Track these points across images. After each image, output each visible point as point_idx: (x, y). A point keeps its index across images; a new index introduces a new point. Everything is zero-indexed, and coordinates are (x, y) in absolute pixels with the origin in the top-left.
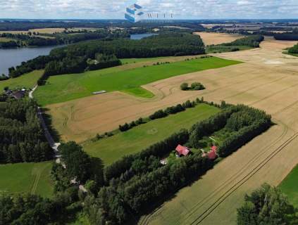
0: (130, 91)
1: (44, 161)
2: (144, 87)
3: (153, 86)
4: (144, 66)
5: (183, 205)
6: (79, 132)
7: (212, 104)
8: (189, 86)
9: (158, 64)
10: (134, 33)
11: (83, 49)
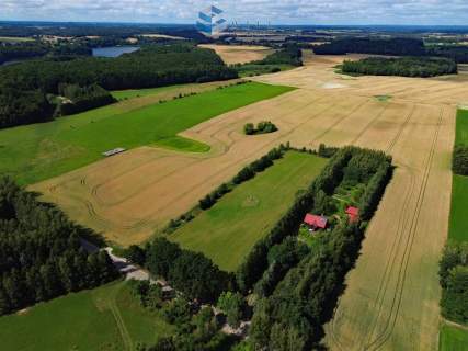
0: (165, 144)
1: (106, 282)
2: (183, 135)
3: (198, 132)
4: (161, 102)
5: (364, 295)
6: (132, 223)
7: (304, 150)
8: (255, 128)
9: (180, 96)
10: (95, 47)
11: (31, 78)
